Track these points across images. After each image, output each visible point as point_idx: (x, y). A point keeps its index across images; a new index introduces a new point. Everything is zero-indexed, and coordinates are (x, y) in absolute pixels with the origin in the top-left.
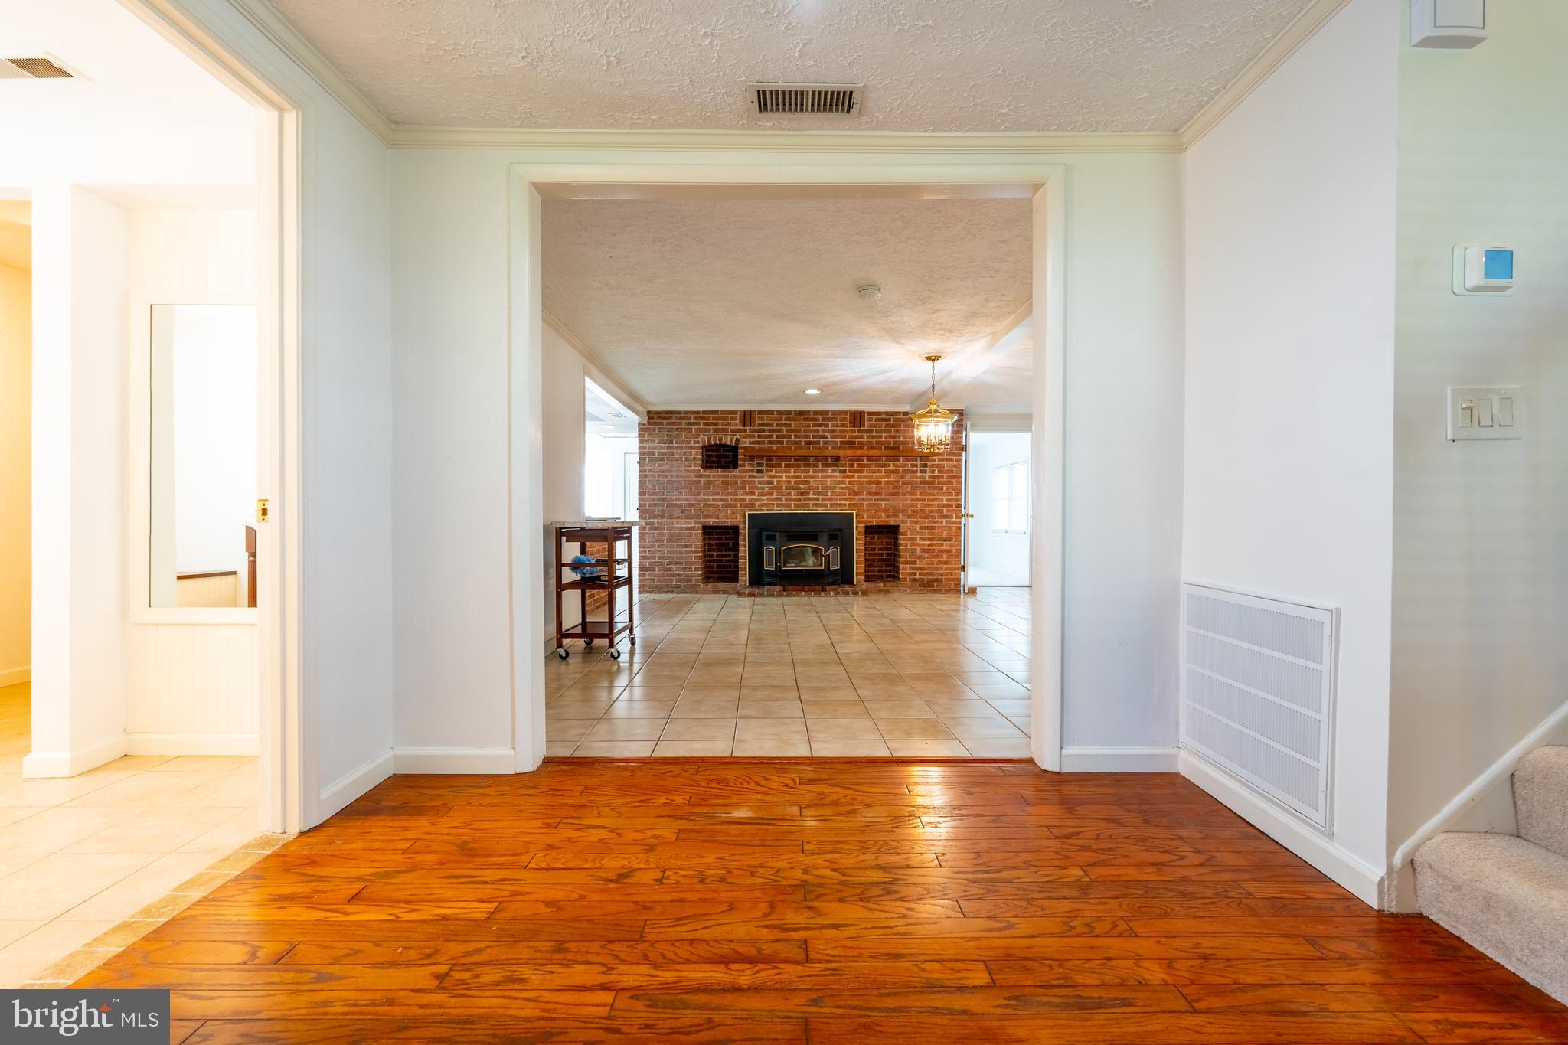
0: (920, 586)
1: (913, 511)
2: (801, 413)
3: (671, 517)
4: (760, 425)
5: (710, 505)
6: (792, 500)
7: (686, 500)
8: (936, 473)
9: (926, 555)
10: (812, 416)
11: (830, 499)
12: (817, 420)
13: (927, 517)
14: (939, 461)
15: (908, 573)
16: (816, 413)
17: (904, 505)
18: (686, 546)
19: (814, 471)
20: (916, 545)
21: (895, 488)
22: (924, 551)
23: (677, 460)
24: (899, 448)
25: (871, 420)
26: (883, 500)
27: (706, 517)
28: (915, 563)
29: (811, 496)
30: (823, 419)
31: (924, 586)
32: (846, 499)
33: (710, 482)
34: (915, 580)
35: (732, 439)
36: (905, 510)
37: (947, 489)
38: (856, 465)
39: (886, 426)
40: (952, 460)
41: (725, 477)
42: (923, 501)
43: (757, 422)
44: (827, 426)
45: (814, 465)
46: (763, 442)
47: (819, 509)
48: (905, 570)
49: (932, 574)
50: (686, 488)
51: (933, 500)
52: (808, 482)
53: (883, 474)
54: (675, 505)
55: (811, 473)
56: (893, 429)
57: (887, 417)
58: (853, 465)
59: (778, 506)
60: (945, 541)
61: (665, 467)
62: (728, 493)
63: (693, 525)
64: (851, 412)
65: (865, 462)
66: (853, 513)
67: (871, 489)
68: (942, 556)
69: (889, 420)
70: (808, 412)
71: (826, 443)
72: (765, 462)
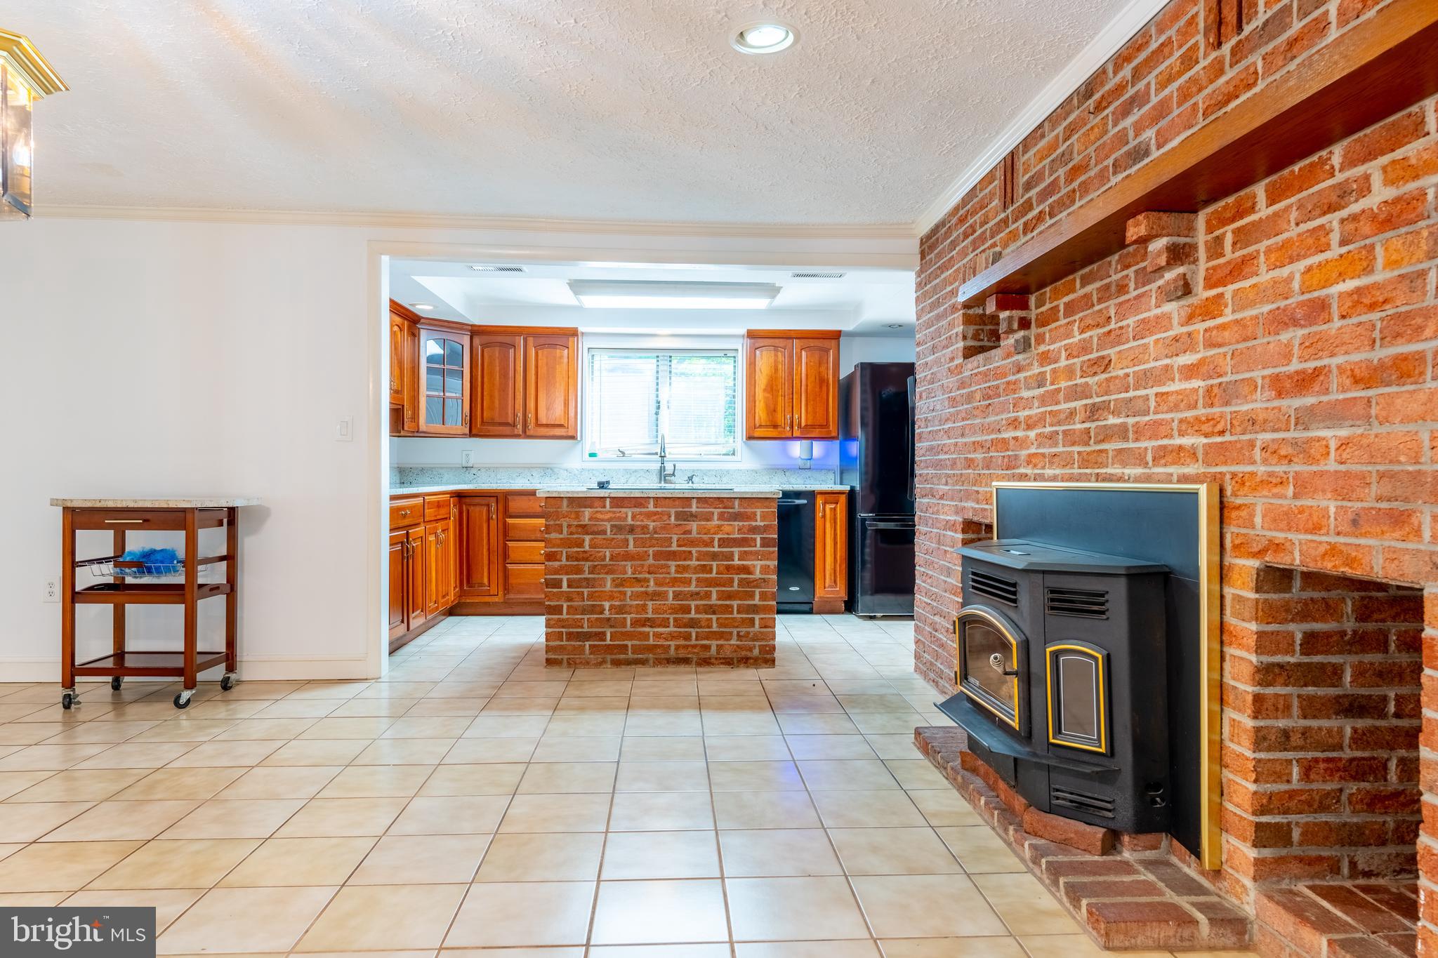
4: (1028, 186)
6: (1074, 438)
7: (950, 450)
12: (1122, 88)
18: (950, 572)
23: (944, 348)
27: (966, 496)
29: (1111, 421)
33: (970, 397)
38: (1229, 241)
41: (986, 376)
43: (1021, 181)
44: (1146, 97)
45: (1121, 289)
50: (950, 417)
52: (1106, 365)
53: (1336, 251)
55: (1113, 324)
61: (935, 368)
62: (989, 426)
63: (955, 518)
65: (1262, 209)
66: (1195, 494)
67: (1287, 355)
72: (1033, 313)
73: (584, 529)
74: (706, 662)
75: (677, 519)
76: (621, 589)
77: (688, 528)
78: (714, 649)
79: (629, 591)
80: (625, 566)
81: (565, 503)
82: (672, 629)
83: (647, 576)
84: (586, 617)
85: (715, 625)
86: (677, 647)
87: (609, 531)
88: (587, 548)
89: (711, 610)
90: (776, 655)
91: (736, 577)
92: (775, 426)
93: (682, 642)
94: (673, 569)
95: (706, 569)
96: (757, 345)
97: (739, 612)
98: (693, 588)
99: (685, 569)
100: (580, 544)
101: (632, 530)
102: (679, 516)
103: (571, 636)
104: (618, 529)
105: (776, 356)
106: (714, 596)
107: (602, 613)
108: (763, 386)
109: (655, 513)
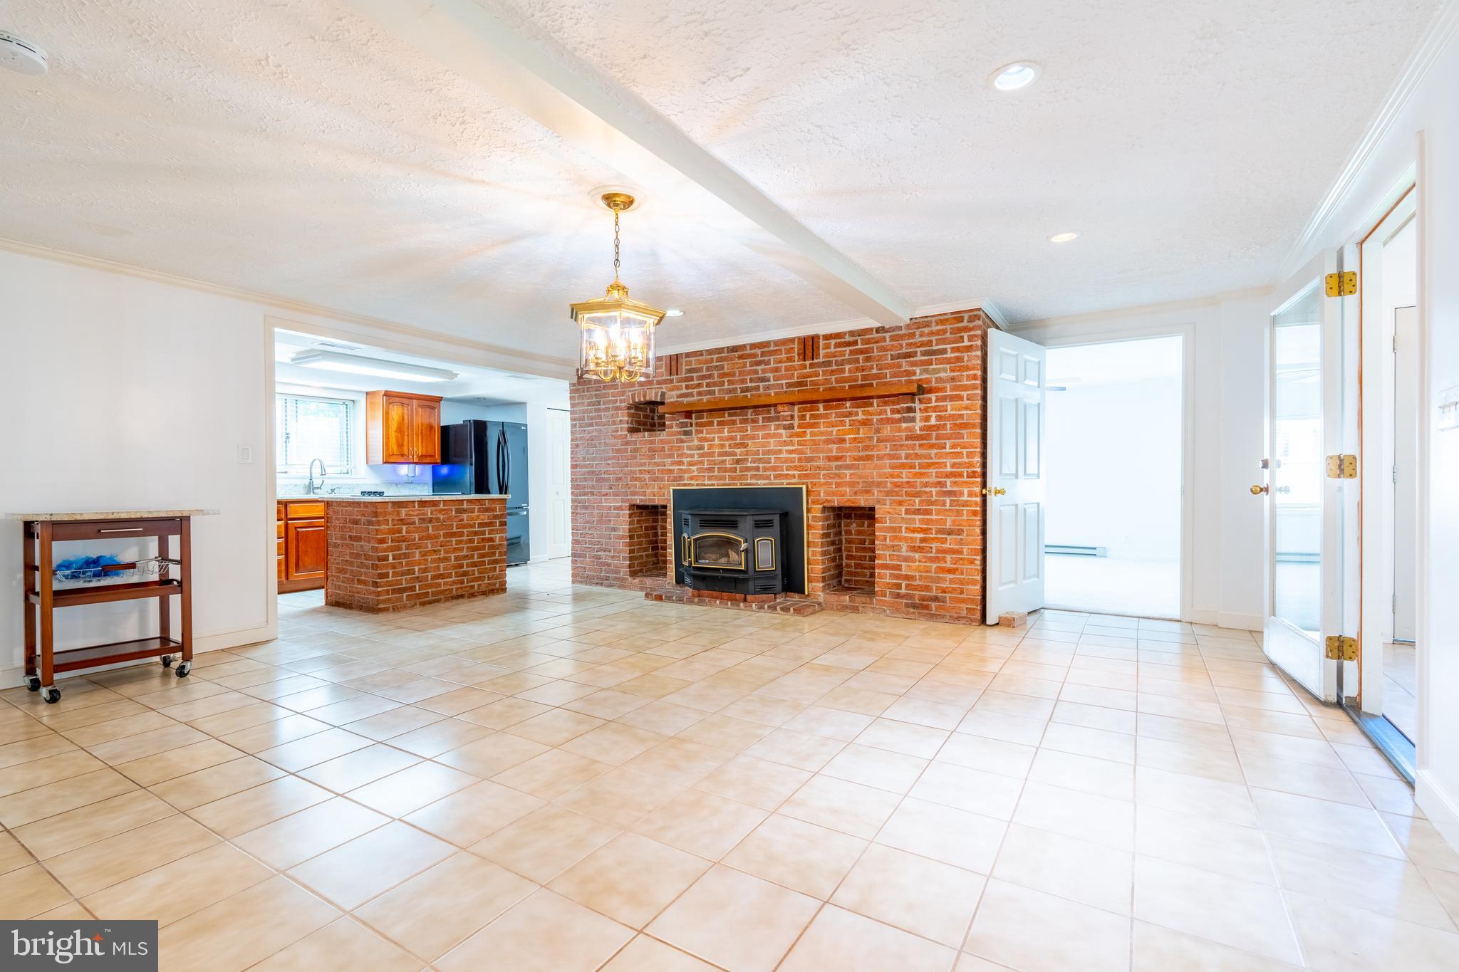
0: (907, 605)
1: (896, 485)
2: (735, 349)
3: (600, 494)
4: (689, 371)
5: (636, 479)
6: (725, 470)
7: (614, 473)
8: (933, 421)
9: (917, 556)
10: (748, 351)
11: (774, 469)
12: (755, 356)
13: (918, 494)
14: (936, 401)
15: (888, 584)
16: (753, 346)
17: (880, 475)
18: (614, 529)
19: (754, 429)
20: (900, 539)
21: (866, 448)
22: (913, 549)
23: (605, 425)
24: (871, 385)
25: (827, 346)
26: (848, 467)
27: (634, 493)
28: (898, 567)
29: (749, 465)
30: (763, 354)
31: (915, 606)
32: (795, 468)
33: (636, 450)
34: (898, 596)
35: (656, 394)
36: (881, 482)
37: (953, 447)
38: (808, 417)
39: (852, 352)
40: (960, 398)
41: (652, 442)
42: (911, 468)
43: (685, 368)
44: (768, 363)
45: (754, 421)
46: (691, 395)
47: (759, 482)
48: (884, 578)
49: (928, 588)
50: (613, 458)
51: (929, 466)
52: (746, 446)
53: (847, 427)
54: (603, 480)
55: (749, 432)
56: (861, 357)
57: (852, 339)
58: (803, 418)
59: (710, 478)
60: (949, 534)
61: (595, 434)
62: (655, 463)
63: (620, 504)
64: (799, 338)
65: (822, 411)
66: (801, 488)
67: (831, 451)
68: (944, 560)
69: (855, 343)
70: (744, 347)
71: (768, 388)
72: (694, 421)
73: (402, 521)
74: (472, 595)
75: (456, 513)
76: (425, 558)
77: (462, 518)
78: (476, 587)
79: (429, 558)
80: (427, 543)
81: (390, 505)
82: (454, 578)
83: (440, 548)
84: (404, 578)
85: (476, 573)
86: (457, 589)
87: (417, 522)
88: (404, 534)
89: (475, 565)
90: (507, 586)
91: (487, 544)
92: (402, 455)
93: (460, 586)
94: (454, 543)
95: (471, 541)
96: (391, 401)
97: (488, 564)
98: (465, 553)
99: (460, 542)
100: (400, 531)
101: (431, 520)
102: (458, 511)
103: (394, 591)
104: (422, 520)
105: (403, 409)
106: (476, 556)
107: (414, 574)
108: (395, 429)
109: (444, 510)
